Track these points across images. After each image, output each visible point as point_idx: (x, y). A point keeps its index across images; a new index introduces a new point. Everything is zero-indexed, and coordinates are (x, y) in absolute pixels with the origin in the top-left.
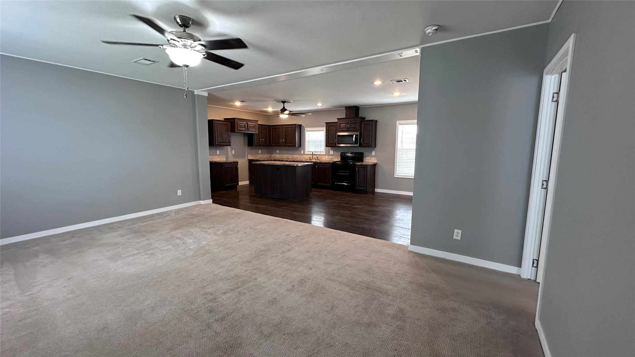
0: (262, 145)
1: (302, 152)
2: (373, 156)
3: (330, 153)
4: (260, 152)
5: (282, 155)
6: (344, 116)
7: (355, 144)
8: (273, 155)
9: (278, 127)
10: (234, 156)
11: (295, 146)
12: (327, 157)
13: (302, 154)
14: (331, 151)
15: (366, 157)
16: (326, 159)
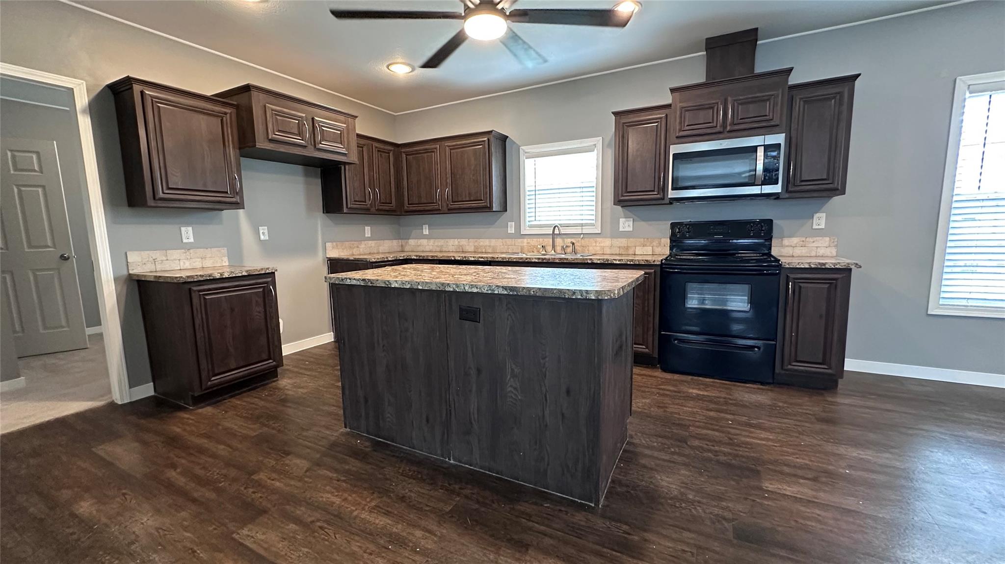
0: (373, 210)
1: (511, 230)
2: (820, 233)
3: (621, 229)
4: (368, 234)
5: (440, 242)
6: (699, 76)
7: (765, 183)
8: (412, 242)
9: (427, 147)
10: (267, 248)
11: (491, 207)
12: (607, 242)
13: (510, 236)
14: (622, 220)
15: (782, 237)
16: (603, 248)
